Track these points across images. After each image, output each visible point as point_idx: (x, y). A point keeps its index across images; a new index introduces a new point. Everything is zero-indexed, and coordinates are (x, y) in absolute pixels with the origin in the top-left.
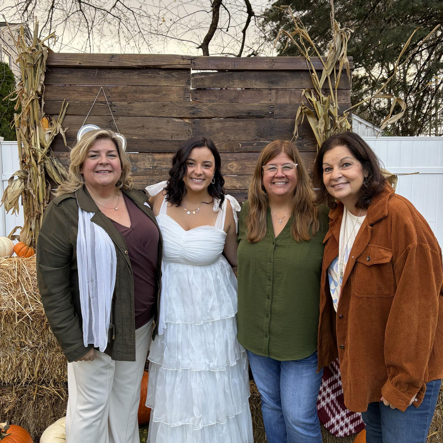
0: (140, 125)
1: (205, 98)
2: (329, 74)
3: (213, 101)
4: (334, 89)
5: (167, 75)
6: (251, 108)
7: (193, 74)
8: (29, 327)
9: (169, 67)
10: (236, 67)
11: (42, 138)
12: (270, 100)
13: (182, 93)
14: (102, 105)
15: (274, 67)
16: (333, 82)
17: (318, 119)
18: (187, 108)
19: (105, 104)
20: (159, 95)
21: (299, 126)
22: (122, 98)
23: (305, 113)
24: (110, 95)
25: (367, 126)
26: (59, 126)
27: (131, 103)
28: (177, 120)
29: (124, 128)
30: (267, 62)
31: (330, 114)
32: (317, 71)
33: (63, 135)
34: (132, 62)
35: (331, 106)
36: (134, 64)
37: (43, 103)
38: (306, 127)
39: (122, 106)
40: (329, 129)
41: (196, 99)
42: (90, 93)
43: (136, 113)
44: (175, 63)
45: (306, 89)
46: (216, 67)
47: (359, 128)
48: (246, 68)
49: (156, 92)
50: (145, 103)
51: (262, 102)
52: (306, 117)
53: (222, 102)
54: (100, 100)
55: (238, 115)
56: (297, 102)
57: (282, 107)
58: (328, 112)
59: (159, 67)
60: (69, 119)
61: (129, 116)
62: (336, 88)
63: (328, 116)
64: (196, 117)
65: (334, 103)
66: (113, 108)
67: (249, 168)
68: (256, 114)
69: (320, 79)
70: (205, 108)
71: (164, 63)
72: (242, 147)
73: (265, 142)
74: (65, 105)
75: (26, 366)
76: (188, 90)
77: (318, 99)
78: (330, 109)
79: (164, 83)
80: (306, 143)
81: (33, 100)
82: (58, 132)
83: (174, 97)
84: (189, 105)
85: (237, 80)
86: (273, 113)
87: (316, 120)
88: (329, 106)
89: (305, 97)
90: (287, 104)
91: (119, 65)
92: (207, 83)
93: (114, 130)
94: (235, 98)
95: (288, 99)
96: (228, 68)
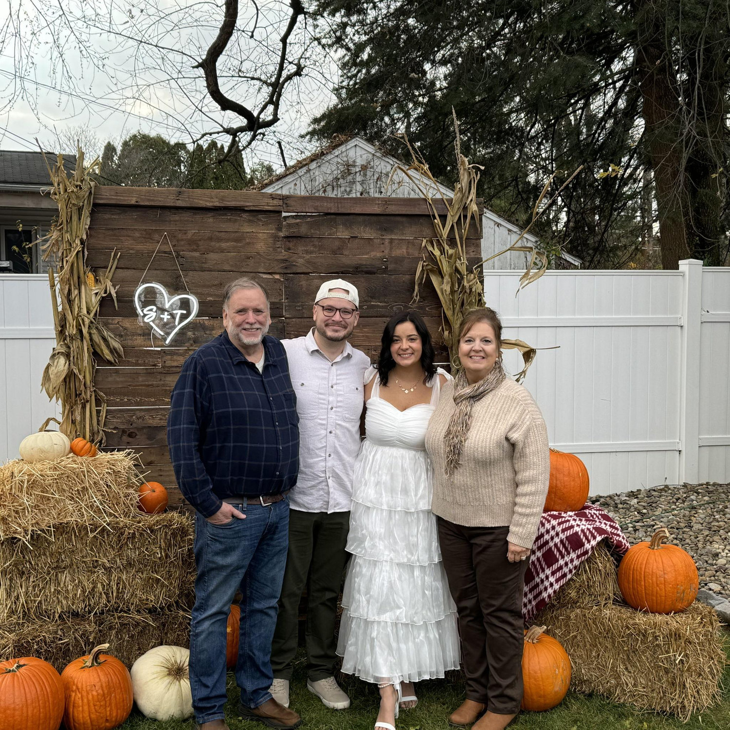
0: (216, 282)
1: (300, 248)
2: (455, 221)
3: (311, 253)
4: (461, 238)
5: (251, 218)
6: (360, 262)
7: (285, 217)
8: (104, 541)
9: (254, 208)
10: (340, 209)
11: (89, 300)
12: (383, 251)
13: (272, 242)
14: (165, 256)
15: (387, 210)
16: (459, 229)
17: (442, 278)
18: (277, 260)
19: (170, 254)
20: (241, 244)
21: (420, 284)
22: (192, 248)
23: (427, 270)
24: (176, 243)
26: (109, 284)
27: (204, 254)
28: (265, 276)
29: (195, 287)
30: (379, 204)
31: (457, 270)
32: (440, 216)
33: (114, 295)
34: (206, 201)
35: (458, 261)
36: (209, 204)
37: (86, 253)
38: (428, 286)
39: (193, 257)
40: (456, 289)
41: (289, 249)
42: (149, 240)
43: (211, 267)
44: (263, 204)
45: (427, 239)
46: (315, 209)
48: (352, 211)
49: (237, 240)
50: (224, 254)
51: (373, 254)
53: (322, 254)
54: (163, 250)
55: (343, 269)
56: (417, 255)
57: (398, 260)
58: (454, 269)
59: (242, 208)
60: (121, 273)
61: (203, 270)
62: (464, 239)
63: (455, 274)
64: (289, 272)
65: (462, 258)
66: (181, 260)
67: (358, 337)
68: (366, 269)
69: (444, 227)
70: (301, 261)
71: (248, 204)
73: (378, 305)
74: (115, 255)
75: (101, 589)
76: (278, 238)
77: (442, 251)
78: (457, 265)
79: (247, 228)
80: (428, 306)
81: (78, 252)
82: (108, 292)
83: (261, 247)
84: (280, 257)
85: (342, 226)
86: (386, 268)
87: (440, 279)
88: (456, 261)
89: (426, 249)
90: (404, 258)
91: (189, 205)
92: (303, 230)
93: (182, 289)
94: (339, 248)
95: (405, 251)
96: (329, 211)
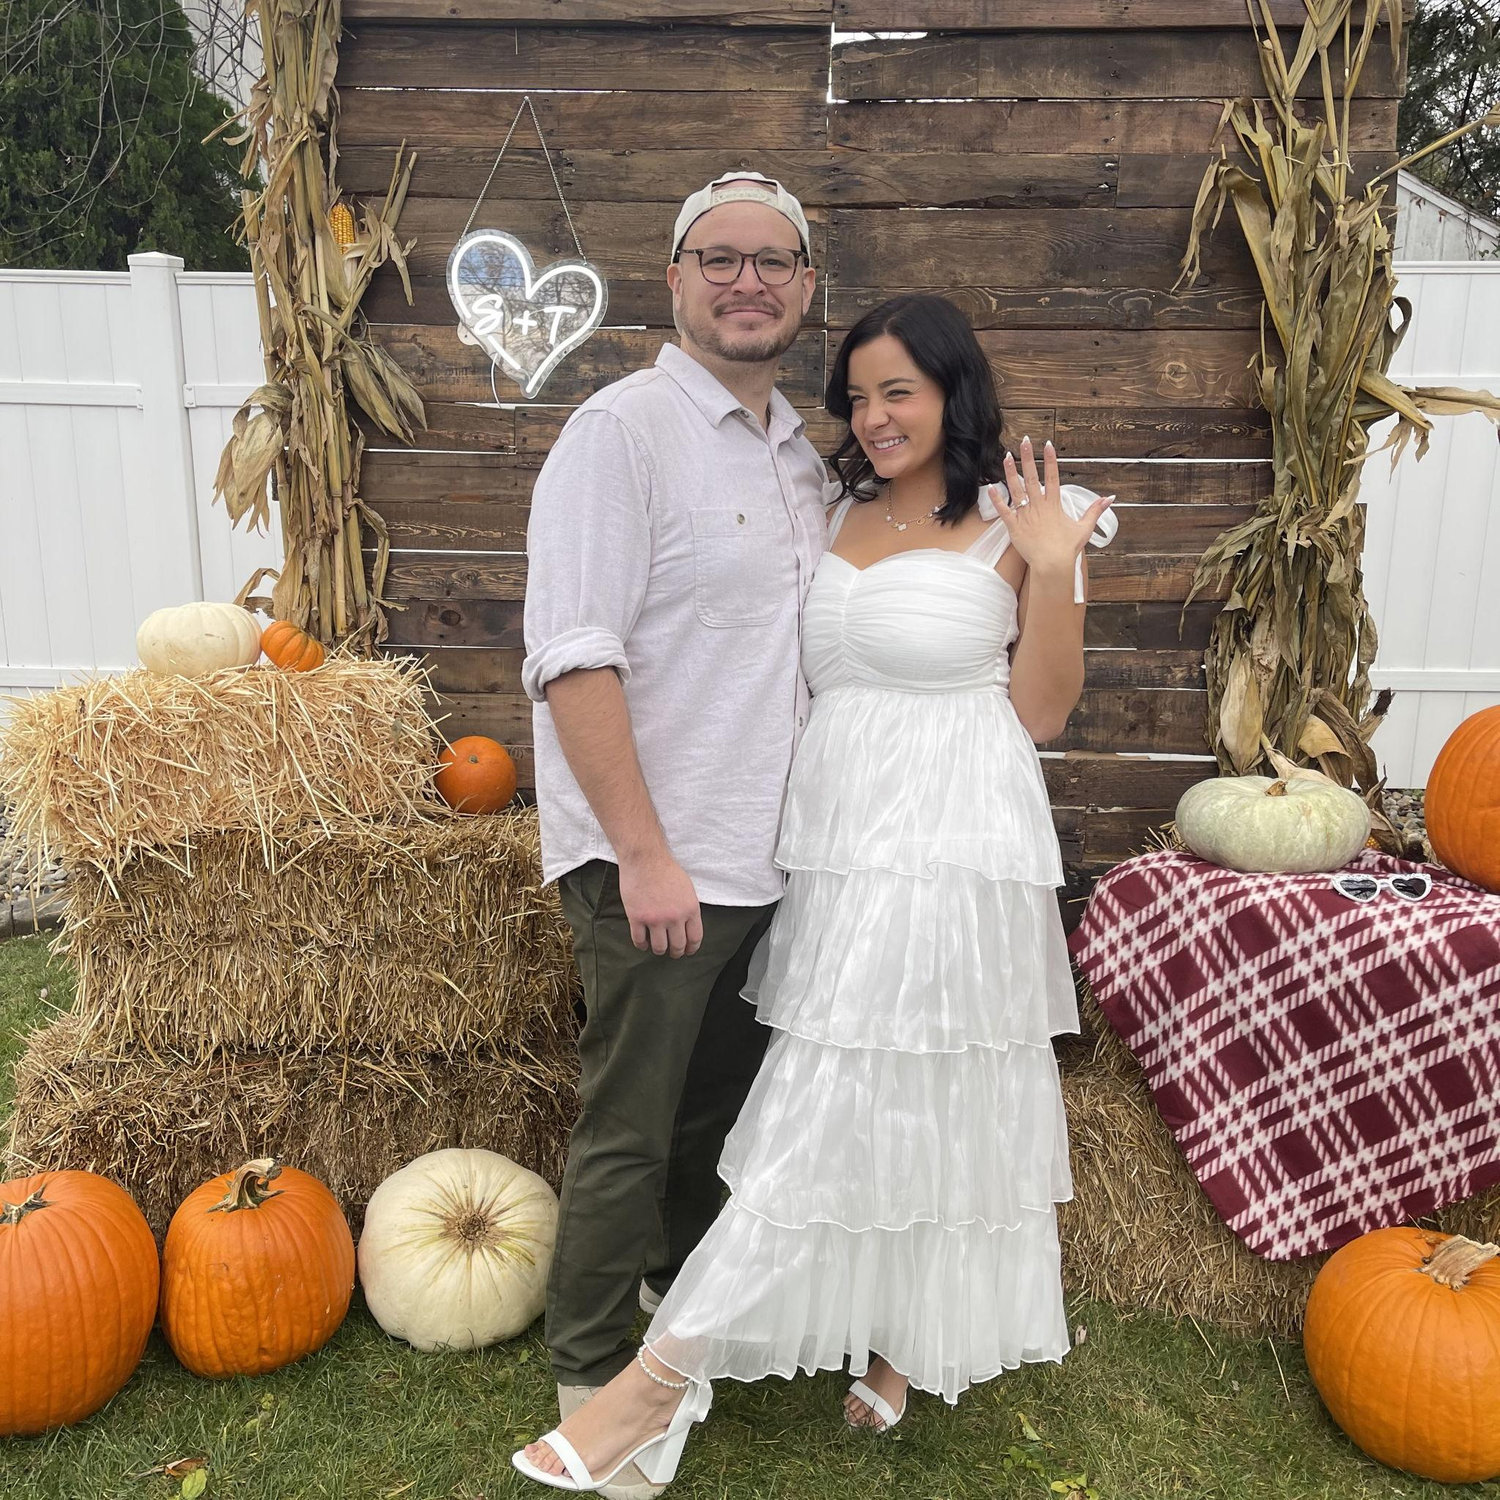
0: (653, 231)
1: (876, 137)
2: (1326, 42)
3: (903, 147)
4: (1339, 99)
5: (747, 52)
6: (1038, 172)
7: (841, 48)
8: (319, 884)
9: (755, 22)
10: (991, 18)
11: (333, 275)
12: (1106, 141)
13: (801, 117)
14: (526, 163)
15: (1124, 16)
16: (1336, 69)
17: (1273, 215)
18: (811, 169)
19: (538, 156)
20: (718, 127)
21: (1203, 235)
22: (594, 138)
23: (1228, 189)
24: (555, 125)
25: (1443, 213)
26: (388, 234)
27: (624, 154)
29: (600, 244)
31: (1318, 192)
32: (1281, 29)
33: (401, 265)
34: (628, 3)
35: (1324, 162)
36: (636, 13)
37: (334, 153)
38: (1229, 242)
39: (593, 164)
40: (1309, 247)
41: (847, 137)
42: (487, 117)
43: (640, 189)
44: (779, 8)
45: (1237, 100)
46: (921, 20)
47: (1414, 222)
48: (1026, 23)
49: (711, 114)
50: (672, 155)
51: (1077, 147)
52: (1229, 205)
53: (935, 149)
54: (522, 144)
55: (989, 194)
56: (1202, 150)
57: (1147, 166)
58: (1310, 186)
59: (723, 22)
60: (421, 209)
61: (618, 198)
62: (1348, 96)
63: (1311, 201)
64: (842, 202)
65: (1336, 152)
66: (567, 170)
67: (1020, 383)
68: (1052, 193)
69: (1289, 61)
70: (875, 169)
71: (738, 9)
72: (999, 308)
73: (1081, 295)
74: (404, 160)
75: (311, 999)
76: (818, 107)
77: (1279, 136)
78: (1321, 174)
79: (735, 81)
80: (1222, 298)
81: (302, 146)
82: (385, 257)
83: (772, 132)
84: (821, 161)
85: (992, 69)
86: (1112, 187)
87: (1266, 216)
88: (1317, 161)
89: (1229, 130)
90: (1165, 156)
91: (582, 17)
92: (886, 80)
93: (567, 249)
94: (983, 134)
95: (1168, 138)
96: (960, 24)
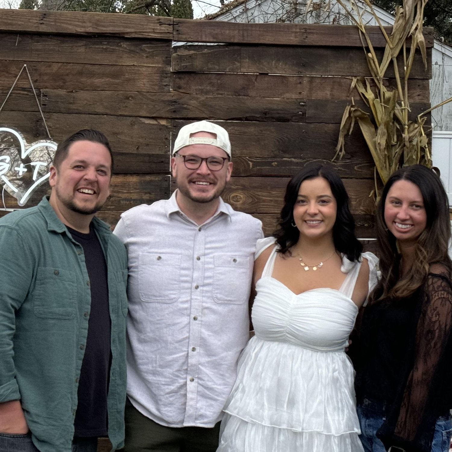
1: (194, 87)
2: (396, 55)
3: (207, 93)
4: (402, 79)
5: (132, 48)
6: (270, 106)
7: (176, 48)
9: (136, 36)
10: (246, 39)
12: (300, 93)
13: (158, 78)
14: (23, 94)
15: (306, 41)
16: (401, 66)
17: (376, 128)
18: (164, 102)
19: (30, 91)
20: (118, 81)
21: (346, 136)
22: (57, 84)
23: (356, 117)
24: (38, 78)
27: (72, 92)
28: (147, 121)
29: (59, 133)
30: (296, 32)
31: (396, 119)
32: (375, 49)
34: (76, 26)
35: (398, 107)
36: (80, 30)
39: (58, 96)
40: (394, 143)
41: (180, 87)
42: (4, 73)
43: (81, 109)
44: (148, 31)
45: (358, 78)
46: (214, 38)
48: (262, 41)
49: (115, 76)
50: (96, 93)
51: (287, 95)
52: (356, 123)
53: (222, 94)
54: (21, 86)
55: (248, 115)
56: (344, 98)
57: (320, 104)
58: (392, 116)
59: (121, 36)
62: (406, 78)
63: (393, 123)
64: (178, 117)
65: (403, 103)
66: (43, 99)
67: (264, 201)
68: (278, 116)
69: (380, 63)
70: (193, 102)
71: (129, 30)
72: (253, 167)
73: (291, 161)
76: (166, 74)
77: (378, 95)
78: (396, 112)
79: (127, 61)
80: (357, 164)
83: (144, 84)
84: (168, 98)
85: (247, 60)
86: (304, 114)
87: (373, 130)
88: (395, 106)
89: (356, 90)
90: (327, 101)
91: (54, 31)
92: (198, 64)
93: (43, 135)
94: (244, 88)
95: (329, 93)
96: (232, 41)
